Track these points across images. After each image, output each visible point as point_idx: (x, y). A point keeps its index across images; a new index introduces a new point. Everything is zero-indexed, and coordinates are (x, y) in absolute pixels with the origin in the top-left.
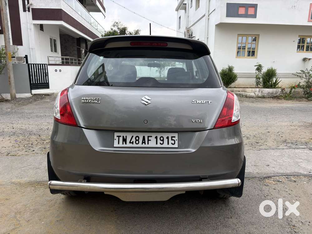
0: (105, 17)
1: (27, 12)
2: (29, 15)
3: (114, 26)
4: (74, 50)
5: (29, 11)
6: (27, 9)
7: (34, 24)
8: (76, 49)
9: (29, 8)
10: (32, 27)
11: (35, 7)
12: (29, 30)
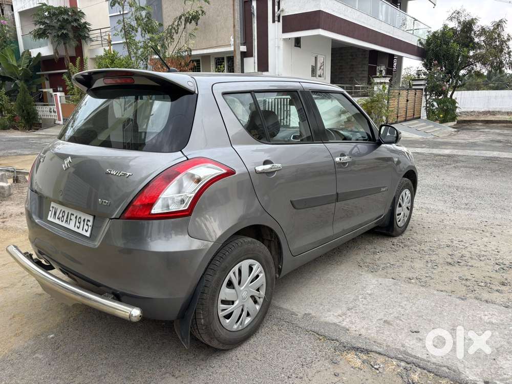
0: (435, 5)
1: (276, 22)
2: (279, 26)
3: (451, 19)
4: (363, 70)
5: (279, 21)
6: (276, 19)
7: (284, 39)
8: (366, 68)
9: (279, 17)
10: (281, 43)
11: (287, 14)
12: (277, 48)
